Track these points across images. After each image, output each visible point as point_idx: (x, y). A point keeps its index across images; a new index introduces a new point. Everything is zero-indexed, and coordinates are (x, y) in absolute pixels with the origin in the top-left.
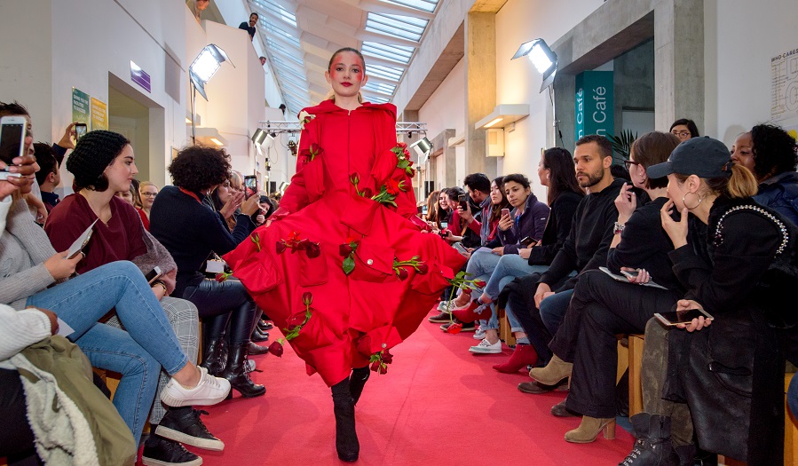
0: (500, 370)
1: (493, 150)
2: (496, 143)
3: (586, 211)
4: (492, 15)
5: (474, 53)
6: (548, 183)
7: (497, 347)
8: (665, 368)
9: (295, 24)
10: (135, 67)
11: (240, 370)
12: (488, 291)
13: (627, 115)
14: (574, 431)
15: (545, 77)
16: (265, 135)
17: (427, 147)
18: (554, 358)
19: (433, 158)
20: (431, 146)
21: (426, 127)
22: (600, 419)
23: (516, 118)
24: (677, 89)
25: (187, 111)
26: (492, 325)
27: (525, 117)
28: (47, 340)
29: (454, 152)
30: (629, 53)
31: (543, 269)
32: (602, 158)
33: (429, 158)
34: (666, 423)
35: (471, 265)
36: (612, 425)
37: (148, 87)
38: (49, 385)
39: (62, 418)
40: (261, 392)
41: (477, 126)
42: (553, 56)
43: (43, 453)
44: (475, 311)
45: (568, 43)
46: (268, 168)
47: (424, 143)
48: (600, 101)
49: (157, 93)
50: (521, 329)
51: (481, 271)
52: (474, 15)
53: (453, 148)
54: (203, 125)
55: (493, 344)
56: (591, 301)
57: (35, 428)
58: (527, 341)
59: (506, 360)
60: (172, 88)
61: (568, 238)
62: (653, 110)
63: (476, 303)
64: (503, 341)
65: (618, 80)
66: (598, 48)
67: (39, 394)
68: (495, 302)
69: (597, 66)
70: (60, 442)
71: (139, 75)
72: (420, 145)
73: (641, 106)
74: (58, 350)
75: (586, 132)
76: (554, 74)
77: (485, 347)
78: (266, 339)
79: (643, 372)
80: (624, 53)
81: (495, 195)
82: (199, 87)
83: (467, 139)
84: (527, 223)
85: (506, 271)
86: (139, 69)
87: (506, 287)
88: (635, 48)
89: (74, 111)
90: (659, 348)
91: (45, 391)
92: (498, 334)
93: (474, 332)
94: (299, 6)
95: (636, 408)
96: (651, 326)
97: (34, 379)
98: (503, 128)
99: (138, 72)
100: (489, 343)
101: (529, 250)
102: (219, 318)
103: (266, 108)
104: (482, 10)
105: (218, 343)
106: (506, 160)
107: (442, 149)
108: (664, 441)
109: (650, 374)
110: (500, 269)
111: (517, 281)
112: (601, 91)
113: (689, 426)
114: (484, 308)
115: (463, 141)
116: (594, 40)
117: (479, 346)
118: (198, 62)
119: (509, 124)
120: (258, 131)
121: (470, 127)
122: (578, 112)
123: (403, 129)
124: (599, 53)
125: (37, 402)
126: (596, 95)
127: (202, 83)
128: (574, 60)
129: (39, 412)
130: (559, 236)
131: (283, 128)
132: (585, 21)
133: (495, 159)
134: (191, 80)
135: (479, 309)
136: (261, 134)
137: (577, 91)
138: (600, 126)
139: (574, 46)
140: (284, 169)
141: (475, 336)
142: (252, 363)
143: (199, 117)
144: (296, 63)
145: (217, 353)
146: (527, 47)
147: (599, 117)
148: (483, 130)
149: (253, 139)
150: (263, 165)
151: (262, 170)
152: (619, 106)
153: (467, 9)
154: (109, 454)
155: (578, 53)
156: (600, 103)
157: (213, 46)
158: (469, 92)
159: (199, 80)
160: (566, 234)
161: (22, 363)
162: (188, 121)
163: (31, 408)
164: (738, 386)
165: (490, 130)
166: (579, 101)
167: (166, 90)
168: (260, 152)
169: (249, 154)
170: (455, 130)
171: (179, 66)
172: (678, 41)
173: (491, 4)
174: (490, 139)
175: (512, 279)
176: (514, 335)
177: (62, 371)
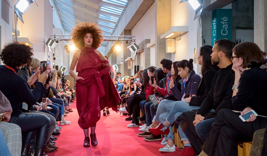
1: (169, 49)
2: (171, 46)
6: (202, 63)
7: (173, 148)
12: (169, 119)
13: (238, 31)
15: (197, 12)
16: (53, 42)
17: (136, 48)
18: (203, 153)
19: (138, 54)
20: (138, 48)
21: (135, 38)
23: (181, 34)
25: (13, 29)
26: (171, 137)
27: (186, 33)
29: (150, 51)
31: (197, 108)
33: (136, 53)
35: (160, 107)
41: (162, 37)
42: (201, 1)
44: (161, 130)
46: (54, 59)
47: (134, 46)
48: (224, 24)
50: (187, 139)
51: (165, 110)
53: (149, 49)
54: (21, 36)
55: (171, 146)
56: (225, 124)
58: (189, 145)
60: (5, 16)
61: (210, 92)
63: (162, 126)
65: (234, 13)
68: (172, 125)
69: (223, 6)
72: (132, 47)
73: (245, 26)
76: (201, 11)
77: (167, 148)
82: (19, 15)
83: (156, 44)
85: (178, 109)
87: (179, 117)
92: (174, 142)
93: (161, 141)
98: (175, 38)
100: (169, 147)
101: (190, 98)
102: (30, 134)
103: (53, 28)
106: (176, 54)
107: (143, 49)
111: (184, 114)
112: (225, 19)
114: (166, 128)
115: (154, 45)
117: (164, 148)
118: (19, 3)
119: (177, 36)
120: (49, 39)
121: (158, 38)
122: (213, 30)
123: (123, 39)
127: (21, 14)
128: (212, 2)
130: (205, 91)
131: (62, 38)
133: (170, 54)
134: (15, 12)
136: (51, 41)
137: (213, 19)
140: (62, 59)
141: (161, 143)
143: (19, 32)
144: (69, 6)
147: (224, 32)
148: (164, 40)
149: (47, 44)
150: (52, 57)
151: (51, 59)
152: (234, 27)
156: (225, 25)
158: (158, 20)
159: (19, 12)
160: (209, 90)
162: (13, 34)
165: (168, 39)
166: (214, 24)
167: (2, 18)
168: (50, 50)
169: (44, 52)
170: (150, 40)
171: (9, 5)
174: (168, 44)
175: (182, 113)
176: (182, 142)
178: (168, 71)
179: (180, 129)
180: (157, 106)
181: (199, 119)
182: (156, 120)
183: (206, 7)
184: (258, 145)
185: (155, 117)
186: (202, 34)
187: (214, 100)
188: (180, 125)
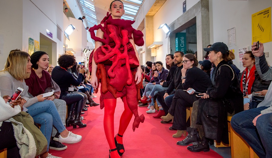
0: (155, 117)
1: (153, 54)
3: (177, 72)
4: (152, 17)
5: (147, 27)
7: (154, 111)
8: (197, 115)
9: (96, 18)
10: (48, 31)
11: (79, 119)
12: (151, 95)
13: (190, 45)
14: (175, 134)
15: (167, 34)
16: (87, 50)
18: (169, 114)
22: (182, 131)
23: (159, 46)
24: (203, 38)
25: (64, 43)
26: (153, 105)
27: (162, 45)
28: (20, 113)
29: (142, 55)
30: (190, 28)
32: (181, 57)
37: (52, 37)
38: (21, 126)
39: (25, 135)
40: (85, 126)
41: (148, 48)
42: (169, 28)
43: (19, 146)
44: (147, 100)
45: (173, 25)
46: (88, 60)
49: (54, 39)
50: (161, 106)
51: (149, 90)
52: (147, 16)
53: (142, 54)
54: (68, 48)
55: (153, 110)
56: (179, 98)
57: (17, 139)
58: (162, 109)
59: (156, 115)
60: (59, 37)
61: (173, 80)
62: (196, 43)
63: (147, 98)
64: (156, 109)
65: (187, 35)
66: (181, 26)
67: (18, 129)
69: (181, 31)
70: (24, 142)
71: (49, 33)
73: (194, 42)
76: (169, 33)
77: (151, 111)
78: (87, 110)
81: (153, 67)
83: (145, 51)
84: (162, 75)
85: (156, 89)
86: (49, 31)
87: (156, 94)
88: (192, 26)
89: (29, 44)
90: (195, 110)
91: (20, 128)
92: (154, 107)
93: (147, 107)
94: (97, 13)
96: (194, 104)
97: (16, 125)
98: (156, 48)
99: (49, 32)
101: (163, 83)
102: (73, 105)
103: (87, 43)
104: (150, 15)
105: (72, 112)
106: (157, 57)
109: (193, 117)
110: (154, 89)
111: (159, 92)
112: (182, 38)
114: (150, 99)
116: (180, 24)
117: (149, 111)
118: (67, 29)
120: (85, 49)
122: (176, 44)
124: (182, 27)
125: (17, 131)
126: (181, 39)
127: (68, 36)
128: (175, 29)
130: (171, 78)
132: (178, 19)
133: (153, 57)
134: (65, 35)
135: (148, 100)
136: (86, 50)
137: (176, 38)
138: (183, 48)
139: (175, 26)
142: (82, 117)
143: (67, 45)
145: (72, 115)
146: (162, 26)
147: (182, 45)
148: (150, 49)
149: (84, 51)
151: (86, 60)
152: (188, 42)
153: (145, 15)
155: (176, 28)
156: (182, 41)
157: (71, 25)
158: (146, 38)
159: (67, 35)
161: (12, 120)
162: (64, 46)
165: (152, 49)
166: (177, 41)
167: (57, 38)
168: (85, 55)
170: (142, 49)
171: (61, 30)
172: (203, 25)
173: (152, 14)
174: (152, 51)
176: (158, 107)
177: (25, 122)
180: (145, 87)
182: (144, 95)
183: (172, 31)
185: (144, 93)
186: (170, 46)
187: (175, 84)
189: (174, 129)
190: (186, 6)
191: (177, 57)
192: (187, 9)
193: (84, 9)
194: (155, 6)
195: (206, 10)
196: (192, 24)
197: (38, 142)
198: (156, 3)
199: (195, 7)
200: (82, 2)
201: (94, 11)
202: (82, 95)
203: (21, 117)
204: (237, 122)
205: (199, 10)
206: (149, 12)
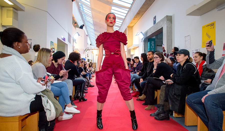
1: (132, 53)
3: (149, 65)
4: (132, 27)
6: (143, 60)
8: (164, 95)
9: (93, 28)
11: (83, 96)
13: (158, 47)
14: (147, 108)
15: (142, 39)
16: (87, 50)
22: (151, 106)
25: (72, 45)
27: (138, 47)
28: (45, 90)
30: (158, 35)
31: (140, 77)
32: (153, 55)
34: (163, 106)
36: (154, 107)
38: (46, 98)
39: (48, 104)
40: (86, 100)
42: (144, 35)
43: (46, 111)
45: (146, 33)
46: (88, 56)
48: (153, 44)
49: (67, 42)
52: (128, 27)
54: (75, 48)
56: (150, 83)
57: (44, 106)
58: (138, 91)
60: (69, 41)
64: (133, 90)
65: (156, 40)
67: (44, 100)
68: (132, 83)
69: (152, 37)
70: (48, 109)
71: (63, 38)
74: (47, 91)
75: (150, 50)
76: (144, 39)
79: (160, 96)
80: (157, 35)
81: (132, 62)
82: (74, 41)
83: (127, 51)
84: (138, 66)
85: (134, 77)
87: (134, 80)
88: (159, 34)
89: (51, 45)
91: (45, 99)
94: (94, 25)
95: (158, 103)
96: (162, 87)
97: (43, 97)
101: (139, 73)
102: (78, 86)
103: (88, 44)
104: (130, 26)
105: (78, 91)
106: (134, 55)
108: (163, 109)
109: (161, 96)
110: (133, 76)
111: (136, 79)
112: (153, 42)
113: (168, 106)
116: (151, 32)
118: (74, 36)
119: (135, 48)
121: (128, 49)
122: (148, 46)
124: (153, 35)
125: (44, 101)
129: (44, 103)
131: (91, 48)
132: (150, 28)
133: (132, 55)
134: (73, 39)
136: (86, 50)
137: (148, 42)
138: (153, 49)
139: (148, 33)
140: (91, 56)
142: (84, 94)
143: (74, 46)
144: (93, 36)
145: (78, 92)
146: (139, 33)
147: (153, 47)
148: (130, 49)
149: (85, 51)
150: (87, 56)
151: (87, 57)
152: (156, 45)
154: (57, 111)
155: (148, 35)
157: (77, 33)
160: (146, 70)
161: (41, 94)
162: (72, 47)
163: (43, 102)
164: (177, 98)
166: (149, 44)
168: (86, 53)
169: (84, 54)
172: (167, 33)
173: (132, 25)
174: (131, 51)
175: (135, 78)
176: (135, 89)
177: (48, 95)
178: (130, 62)
179: (134, 84)
181: (141, 81)
183: (145, 37)
184: (163, 91)
186: (144, 47)
188: (135, 84)
189: (146, 104)
190: (156, 20)
191: (149, 55)
192: (157, 22)
193: (86, 22)
194: (134, 19)
195: (170, 22)
196: (160, 32)
197: (56, 109)
198: (135, 17)
199: (162, 20)
200: (85, 18)
201: (93, 23)
202: (84, 79)
203: (46, 92)
204: (190, 100)
205: (165, 22)
206: (130, 24)
